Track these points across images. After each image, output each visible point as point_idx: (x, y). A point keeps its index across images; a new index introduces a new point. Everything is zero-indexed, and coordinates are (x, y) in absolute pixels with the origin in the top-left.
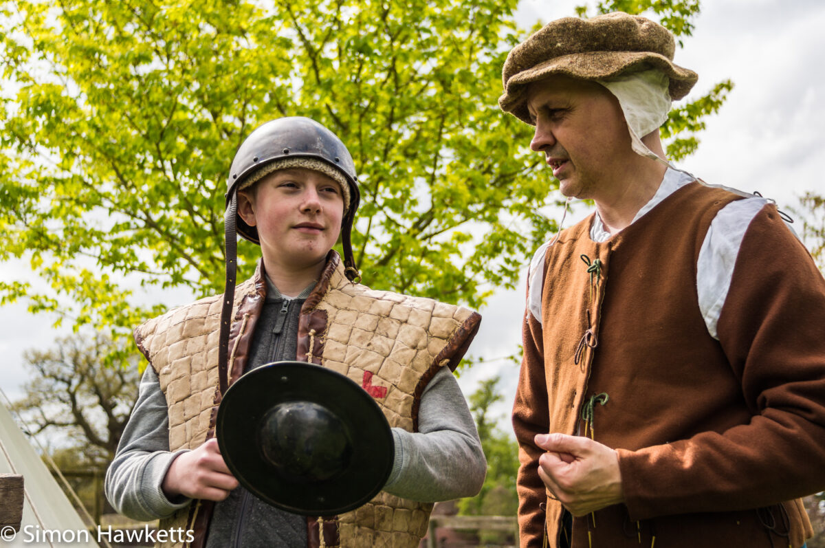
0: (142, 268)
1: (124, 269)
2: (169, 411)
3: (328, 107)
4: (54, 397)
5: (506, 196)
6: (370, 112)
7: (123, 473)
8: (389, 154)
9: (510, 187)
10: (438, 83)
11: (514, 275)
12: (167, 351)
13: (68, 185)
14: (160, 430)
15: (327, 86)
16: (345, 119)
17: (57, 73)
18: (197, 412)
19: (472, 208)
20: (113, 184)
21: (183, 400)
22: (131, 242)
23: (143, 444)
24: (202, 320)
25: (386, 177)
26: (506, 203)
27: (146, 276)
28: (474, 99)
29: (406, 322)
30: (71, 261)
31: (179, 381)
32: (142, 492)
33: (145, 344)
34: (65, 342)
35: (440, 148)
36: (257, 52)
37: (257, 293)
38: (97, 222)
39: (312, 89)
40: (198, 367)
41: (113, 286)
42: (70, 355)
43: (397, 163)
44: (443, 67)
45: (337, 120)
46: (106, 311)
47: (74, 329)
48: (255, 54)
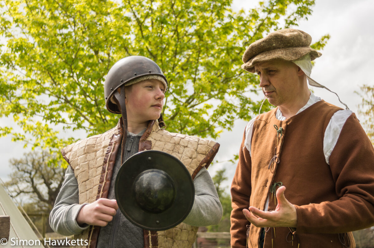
0: (63, 121)
1: (55, 122)
2: (79, 186)
3: (147, 48)
4: (23, 180)
5: (228, 87)
6: (166, 50)
7: (58, 214)
8: (175, 69)
9: (230, 83)
10: (197, 37)
11: (232, 123)
12: (78, 159)
13: (29, 84)
14: (75, 195)
15: (147, 38)
16: (155, 53)
17: (24, 33)
18: (92, 187)
19: (212, 93)
20: (50, 83)
21: (85, 181)
22: (58, 110)
23: (66, 201)
24: (94, 145)
25: (173, 79)
26: (228, 91)
27: (65, 125)
28: (213, 44)
29: (187, 147)
30: (31, 118)
31: (84, 173)
32: (67, 222)
33: (67, 156)
34: (28, 155)
35: (198, 66)
36: (115, 23)
37: (119, 133)
38: (43, 101)
39: (140, 40)
40: (92, 167)
41: (50, 129)
42: (30, 161)
43: (178, 73)
44: (199, 29)
45: (151, 54)
46: (47, 140)
47: (32, 148)
48: (114, 24)
